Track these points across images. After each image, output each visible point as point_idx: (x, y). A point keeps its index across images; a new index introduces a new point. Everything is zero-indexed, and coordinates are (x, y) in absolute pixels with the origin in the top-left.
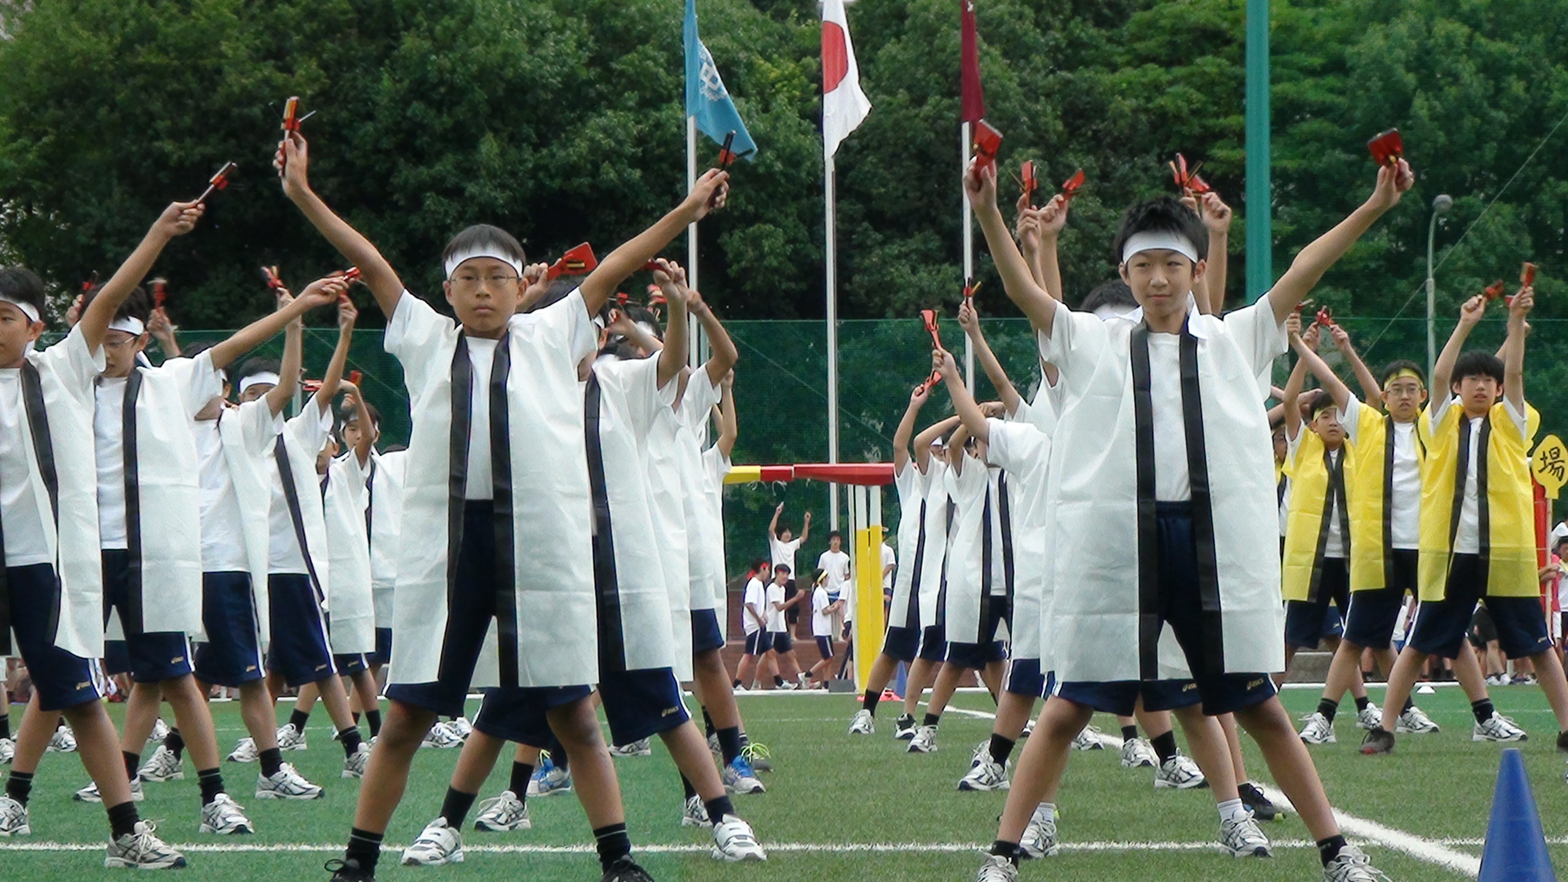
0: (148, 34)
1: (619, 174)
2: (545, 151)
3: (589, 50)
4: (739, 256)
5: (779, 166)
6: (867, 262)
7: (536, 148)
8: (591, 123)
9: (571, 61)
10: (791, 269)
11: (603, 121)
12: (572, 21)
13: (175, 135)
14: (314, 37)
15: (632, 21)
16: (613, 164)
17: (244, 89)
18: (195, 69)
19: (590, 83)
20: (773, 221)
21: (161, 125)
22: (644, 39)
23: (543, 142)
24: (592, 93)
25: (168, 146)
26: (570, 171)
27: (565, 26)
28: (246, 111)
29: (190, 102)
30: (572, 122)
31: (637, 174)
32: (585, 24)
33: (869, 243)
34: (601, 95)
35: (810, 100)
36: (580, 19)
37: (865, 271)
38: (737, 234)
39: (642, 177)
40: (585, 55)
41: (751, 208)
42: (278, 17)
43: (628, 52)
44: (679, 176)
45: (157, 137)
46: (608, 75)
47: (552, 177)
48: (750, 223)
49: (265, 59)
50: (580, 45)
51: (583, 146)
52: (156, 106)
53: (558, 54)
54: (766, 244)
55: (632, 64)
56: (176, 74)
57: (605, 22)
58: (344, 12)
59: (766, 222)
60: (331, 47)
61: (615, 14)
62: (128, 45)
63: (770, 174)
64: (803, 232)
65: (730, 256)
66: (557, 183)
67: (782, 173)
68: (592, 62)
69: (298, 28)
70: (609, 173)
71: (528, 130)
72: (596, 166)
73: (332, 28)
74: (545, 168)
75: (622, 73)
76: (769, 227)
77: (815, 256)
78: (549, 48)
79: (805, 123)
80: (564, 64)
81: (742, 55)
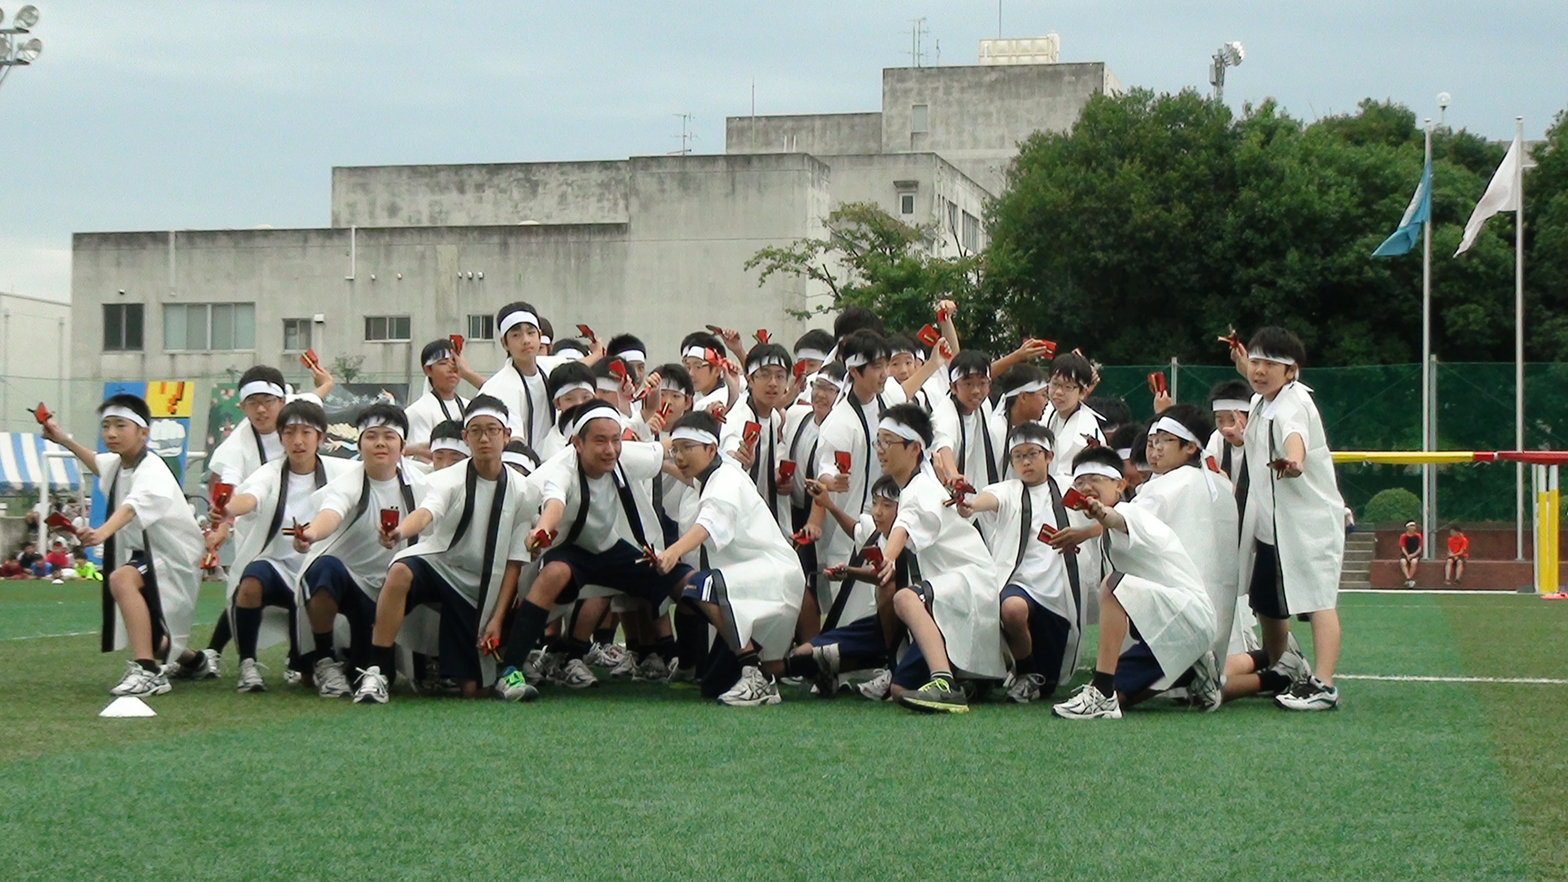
0: (1090, 190)
1: (1376, 273)
2: (1329, 259)
3: (1358, 197)
4: (1454, 323)
5: (1482, 268)
6: (1541, 329)
7: (1323, 257)
8: (1358, 242)
9: (1347, 204)
10: (1488, 331)
11: (1366, 240)
12: (1348, 179)
13: (1104, 248)
14: (1188, 190)
15: (1387, 179)
16: (1371, 267)
17: (1144, 221)
18: (1117, 210)
19: (1360, 217)
20: (1477, 302)
21: (1095, 243)
22: (1395, 190)
23: (1327, 253)
24: (1360, 223)
25: (1099, 255)
26: (1345, 271)
27: (1343, 183)
28: (1144, 235)
29: (1112, 230)
30: (1346, 241)
31: (1387, 273)
32: (1355, 181)
33: (1543, 317)
34: (1366, 225)
35: (1505, 227)
36: (1353, 178)
37: (1540, 334)
38: (1453, 310)
39: (1392, 275)
40: (1355, 200)
41: (1462, 294)
42: (1167, 179)
43: (1383, 198)
44: (1416, 274)
45: (1093, 250)
46: (1371, 213)
47: (1333, 275)
48: (1462, 304)
49: (1158, 203)
50: (1353, 194)
51: (1352, 256)
52: (1093, 232)
53: (1338, 200)
54: (1471, 317)
55: (1385, 205)
56: (1106, 213)
57: (1370, 180)
58: (1205, 175)
59: (1472, 302)
60: (1198, 197)
61: (1376, 175)
62: (1078, 197)
63: (1476, 274)
64: (1499, 308)
65: (1448, 323)
66: (1336, 279)
67: (1485, 273)
68: (1359, 205)
69: (1178, 186)
70: (1369, 273)
71: (1317, 247)
72: (1361, 268)
73: (1198, 185)
74: (1329, 269)
75: (1379, 211)
76: (1473, 306)
77: (1507, 324)
78: (1332, 195)
79: (1501, 241)
80: (1341, 206)
81: (1460, 200)
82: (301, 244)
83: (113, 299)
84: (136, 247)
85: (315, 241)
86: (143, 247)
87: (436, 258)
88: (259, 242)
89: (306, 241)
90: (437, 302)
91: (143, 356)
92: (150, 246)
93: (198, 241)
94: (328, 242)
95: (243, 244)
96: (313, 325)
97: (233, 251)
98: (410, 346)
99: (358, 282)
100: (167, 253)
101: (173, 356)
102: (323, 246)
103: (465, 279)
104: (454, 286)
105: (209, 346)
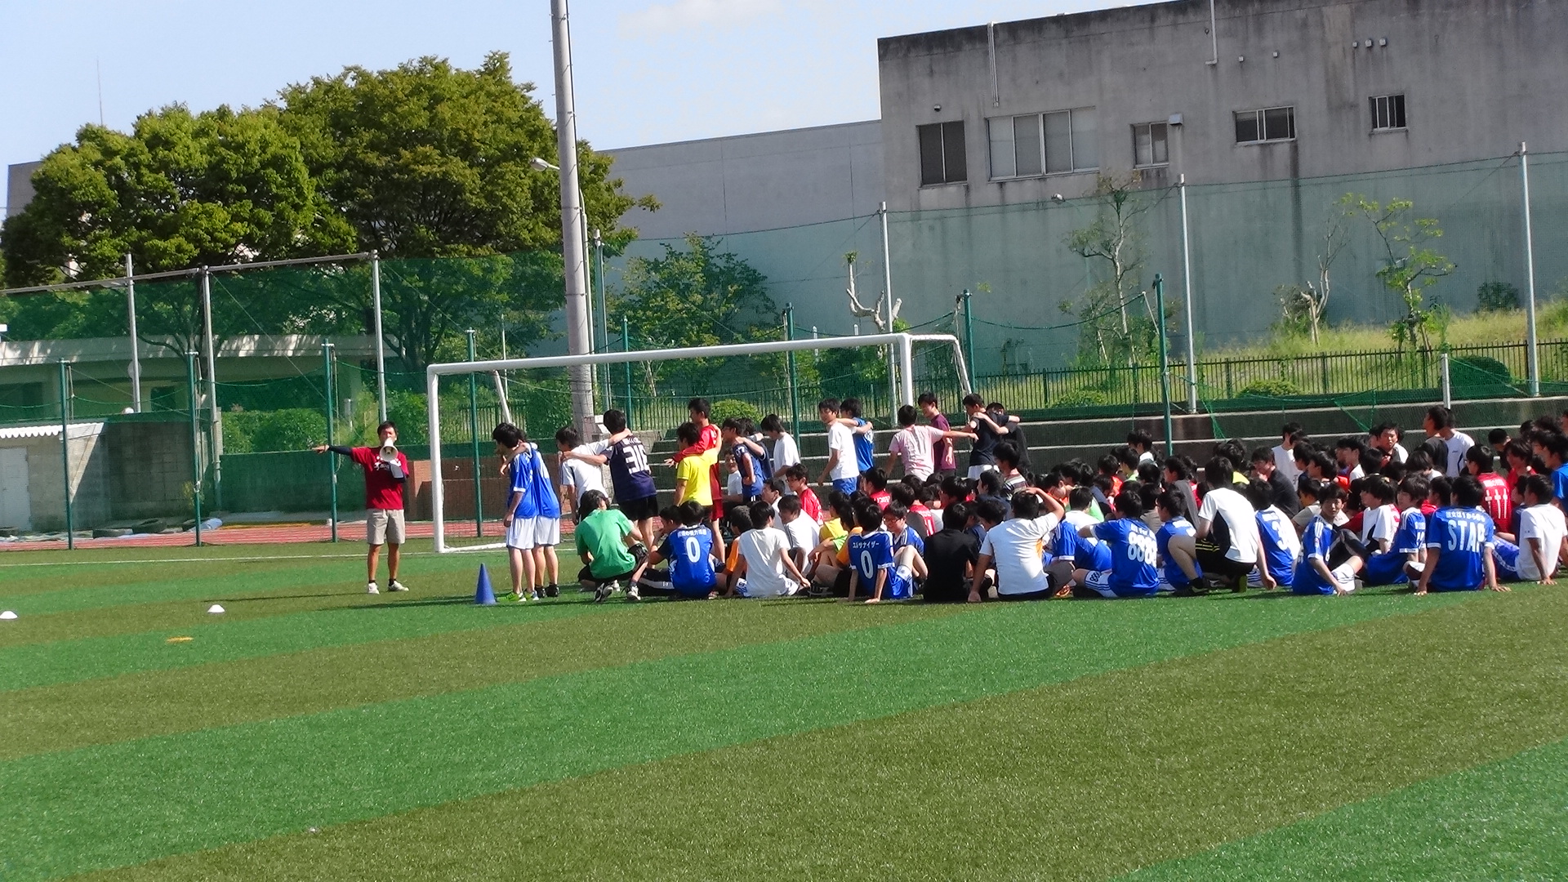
82: (1147, 25)
83: (928, 119)
84: (950, 49)
85: (1164, 20)
86: (959, 48)
87: (1323, 26)
88: (1095, 27)
89: (1153, 20)
90: (1327, 81)
91: (968, 188)
92: (967, 47)
93: (1022, 34)
94: (1181, 19)
95: (1076, 33)
96: (1169, 129)
97: (1064, 42)
98: (1295, 148)
99: (1222, 68)
100: (987, 53)
101: (1001, 184)
102: (1175, 24)
103: (1362, 51)
104: (1349, 60)
105: (1044, 170)
